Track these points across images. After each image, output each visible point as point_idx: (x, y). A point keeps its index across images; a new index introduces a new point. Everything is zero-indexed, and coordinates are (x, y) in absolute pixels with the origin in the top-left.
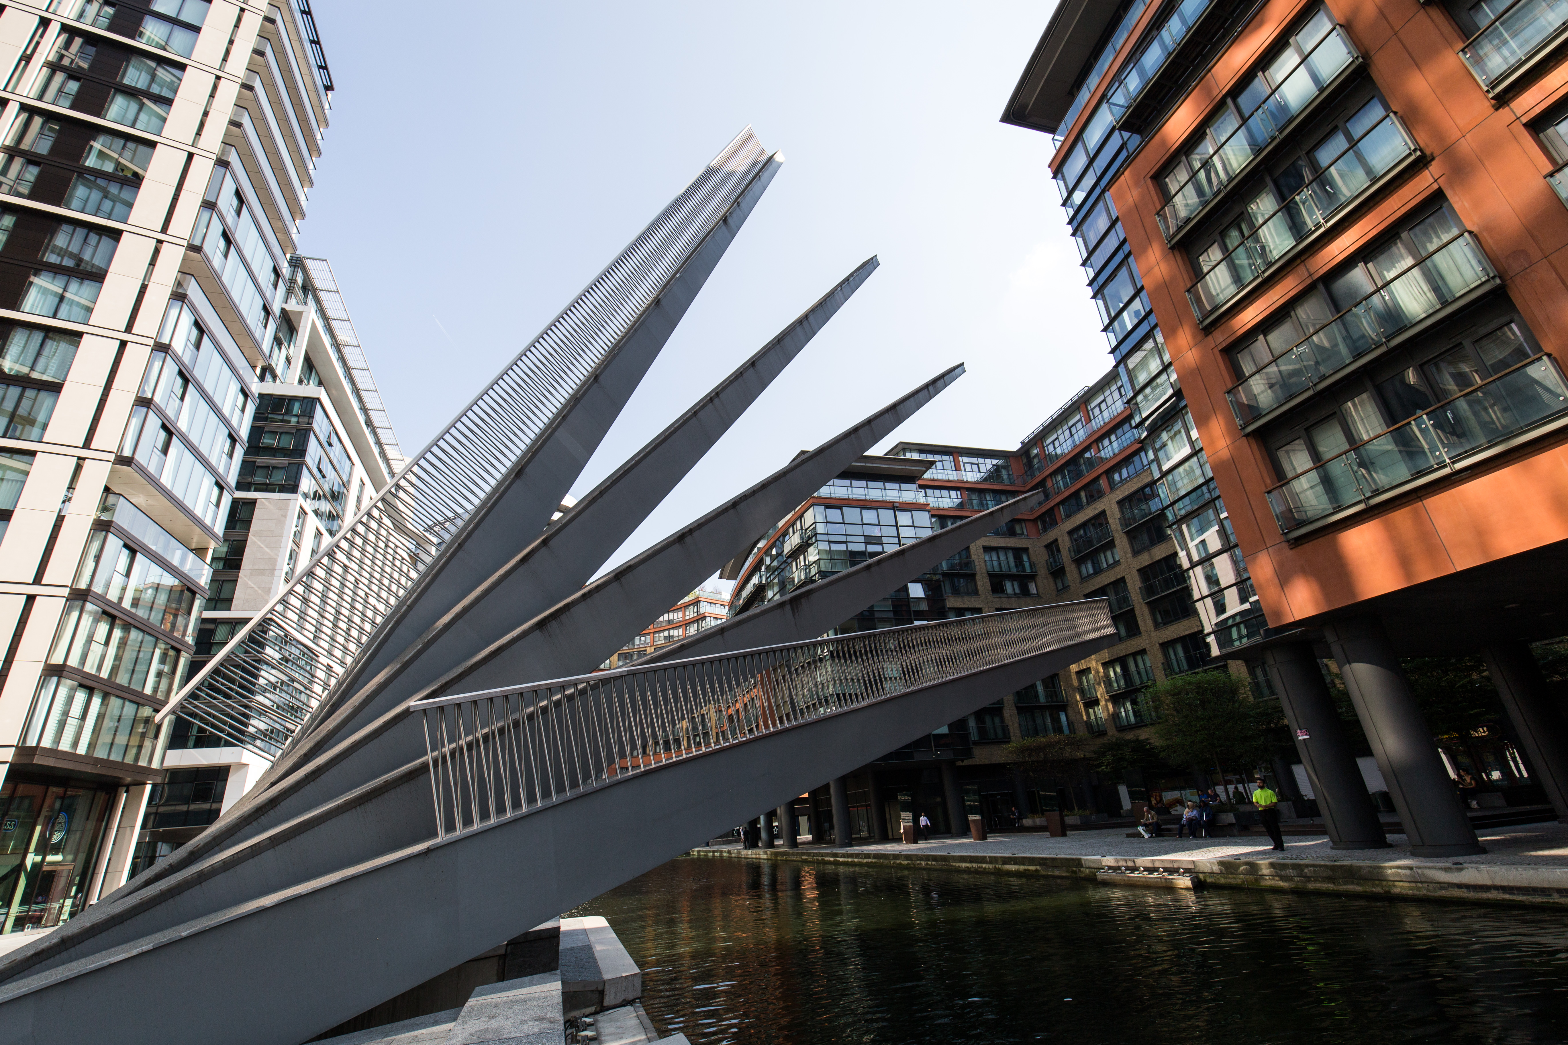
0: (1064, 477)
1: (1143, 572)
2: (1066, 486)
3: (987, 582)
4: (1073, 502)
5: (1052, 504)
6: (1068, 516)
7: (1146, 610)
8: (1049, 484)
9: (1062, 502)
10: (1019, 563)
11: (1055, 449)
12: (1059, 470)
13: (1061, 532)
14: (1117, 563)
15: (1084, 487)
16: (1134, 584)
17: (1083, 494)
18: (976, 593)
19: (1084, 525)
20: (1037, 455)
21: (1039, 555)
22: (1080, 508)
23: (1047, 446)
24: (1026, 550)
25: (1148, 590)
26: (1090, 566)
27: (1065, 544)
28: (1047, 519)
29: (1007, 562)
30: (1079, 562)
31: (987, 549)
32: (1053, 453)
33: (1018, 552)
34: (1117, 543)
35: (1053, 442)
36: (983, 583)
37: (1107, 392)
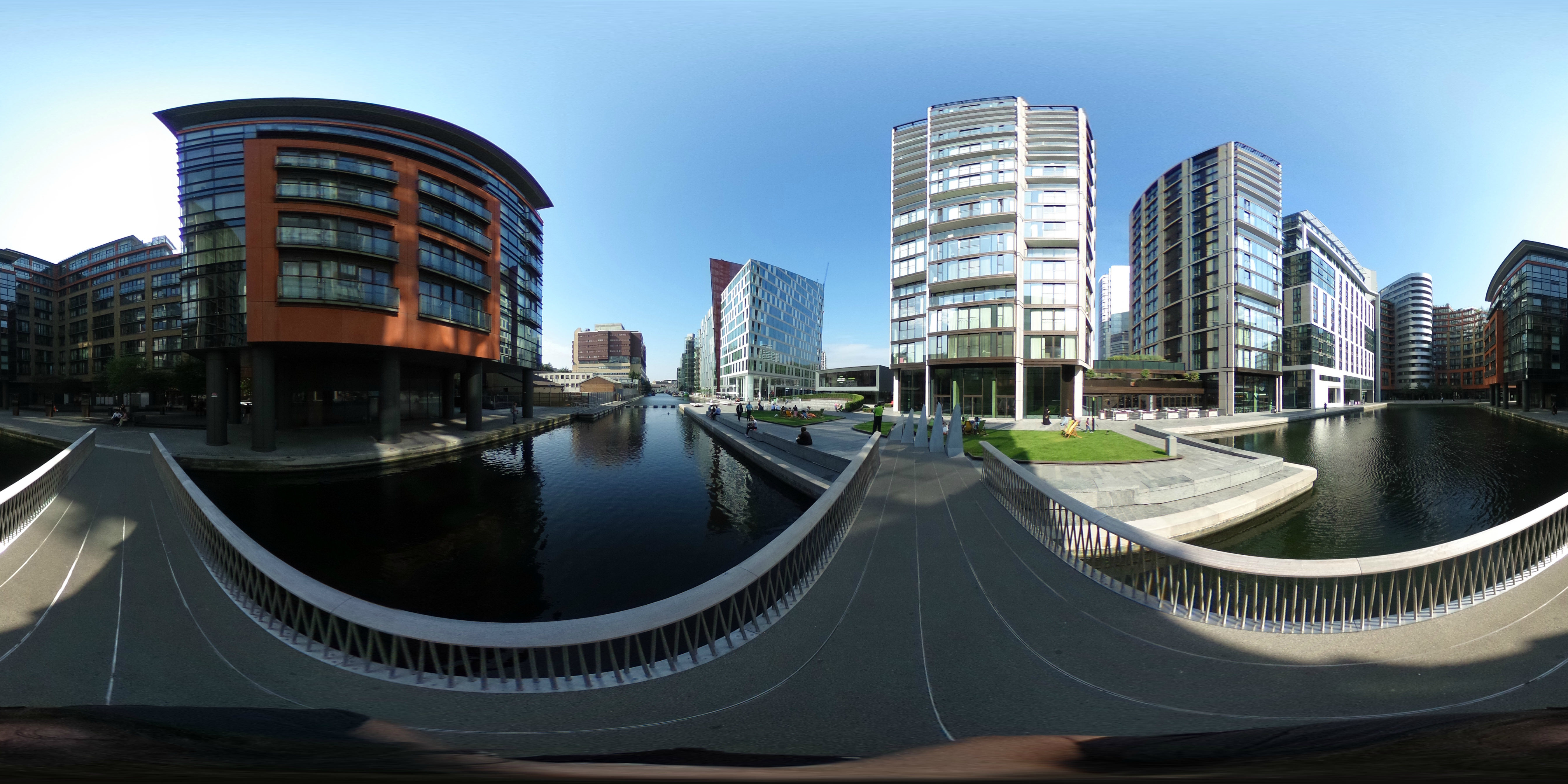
0: (73, 279)
1: (94, 318)
2: (73, 282)
3: (33, 311)
4: (75, 288)
5: (66, 286)
6: (71, 292)
7: (92, 333)
8: (67, 279)
9: (70, 287)
10: (48, 308)
12: (72, 276)
13: (67, 299)
14: (86, 313)
15: (81, 283)
16: (90, 322)
17: (79, 285)
18: (28, 315)
19: (76, 297)
20: (64, 268)
21: (56, 304)
22: (77, 290)
23: (69, 265)
24: (51, 302)
25: (95, 325)
26: (75, 312)
27: (67, 302)
28: (63, 292)
29: (43, 305)
30: (71, 310)
31: (36, 298)
32: (72, 268)
33: (48, 302)
34: (88, 306)
35: (72, 264)
36: (32, 312)
37: (101, 251)
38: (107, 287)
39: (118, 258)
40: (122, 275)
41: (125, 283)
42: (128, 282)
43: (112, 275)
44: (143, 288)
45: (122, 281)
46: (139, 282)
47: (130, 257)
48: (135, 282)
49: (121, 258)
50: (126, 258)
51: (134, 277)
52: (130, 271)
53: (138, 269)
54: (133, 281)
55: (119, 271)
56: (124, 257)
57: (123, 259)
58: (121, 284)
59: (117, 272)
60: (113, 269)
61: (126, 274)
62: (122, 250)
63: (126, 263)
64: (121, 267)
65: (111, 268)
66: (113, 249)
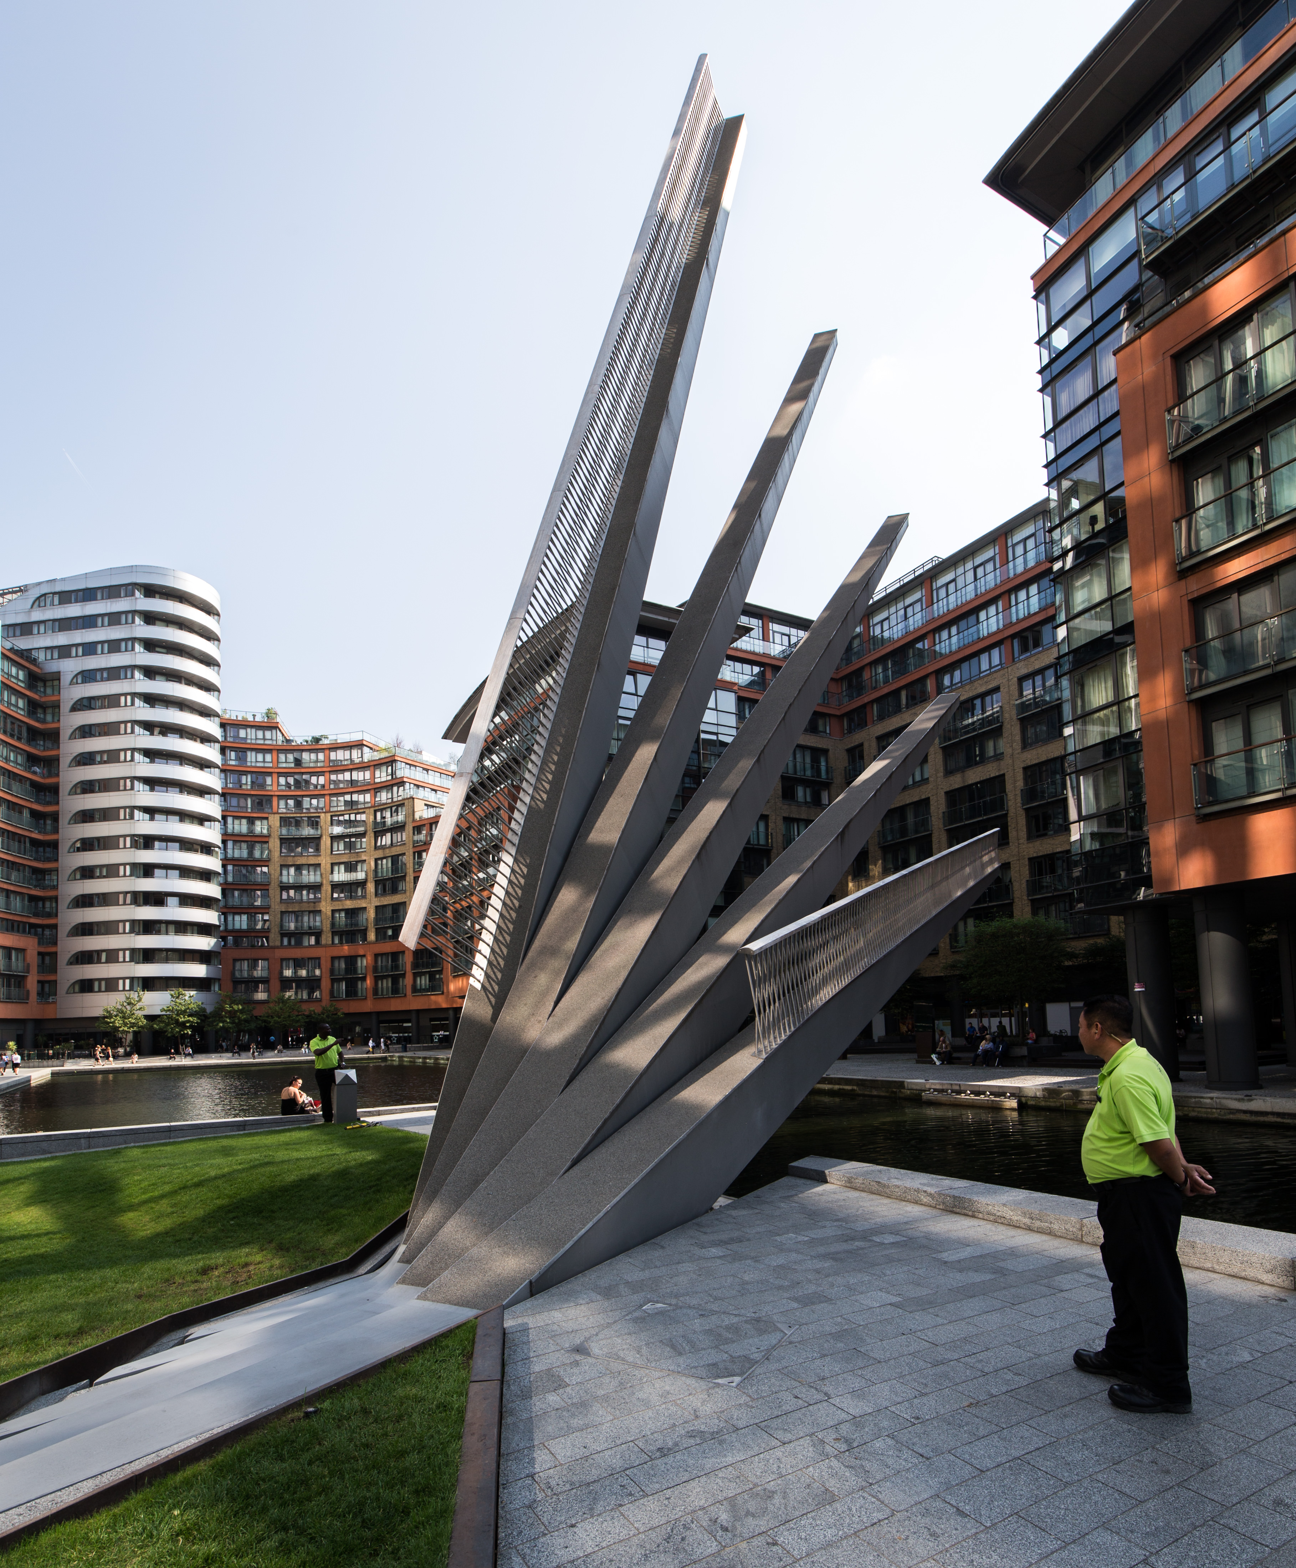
0: (885, 670)
1: (952, 796)
2: (886, 681)
5: (866, 700)
6: (882, 717)
8: (866, 675)
9: (878, 700)
10: (815, 766)
11: (882, 632)
12: (882, 660)
13: (868, 736)
14: (924, 781)
15: (906, 687)
16: (938, 807)
17: (903, 694)
20: (859, 635)
22: (898, 709)
23: (874, 626)
29: (803, 764)
32: (880, 636)
33: (817, 753)
35: (882, 622)
37: (960, 570)
38: (983, 696)
39: (1009, 592)
40: (1025, 649)
41: (1031, 675)
42: (1041, 671)
43: (995, 653)
45: (1024, 671)
49: (1017, 588)
50: (1034, 589)
55: (1013, 637)
56: (1025, 584)
57: (1022, 595)
58: (1021, 680)
59: (1008, 642)
60: (999, 631)
61: (1037, 644)
62: (1020, 561)
63: (1035, 604)
64: (1019, 621)
65: (994, 628)
66: (992, 559)
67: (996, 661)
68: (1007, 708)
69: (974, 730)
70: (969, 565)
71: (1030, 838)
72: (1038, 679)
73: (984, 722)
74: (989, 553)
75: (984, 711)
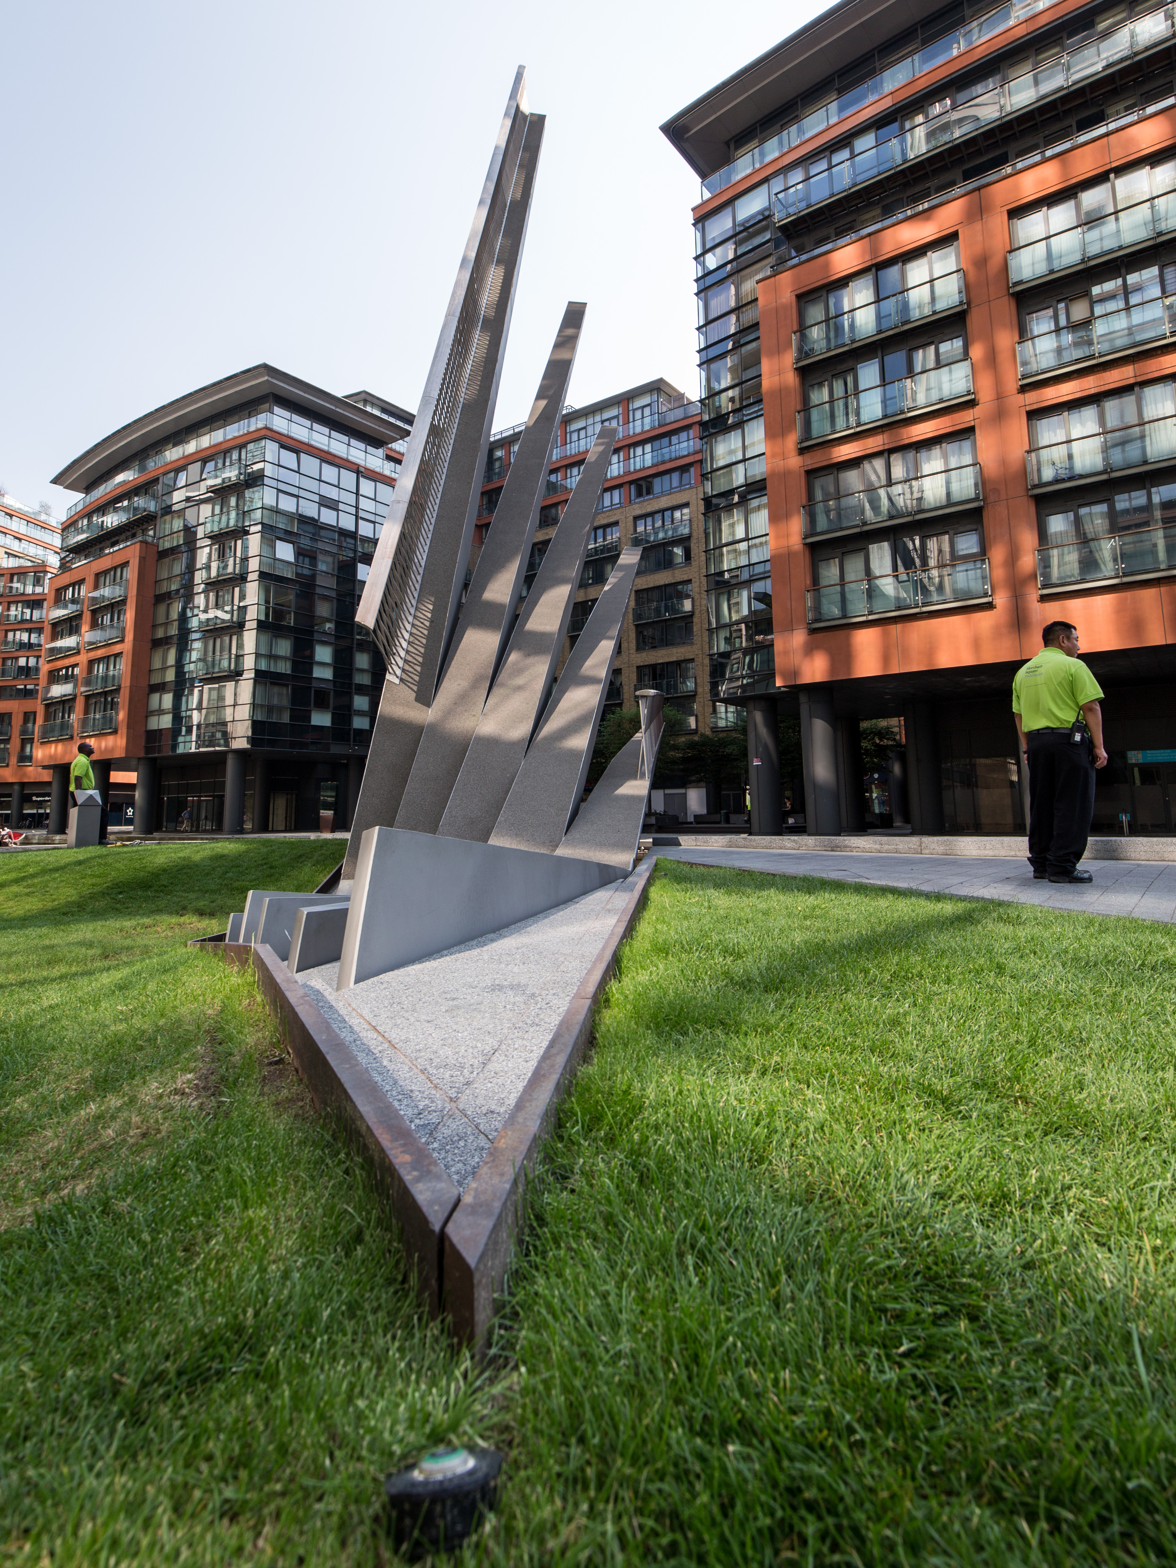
37: (590, 421)
38: (605, 527)
39: (629, 446)
40: (639, 494)
41: (644, 516)
42: (652, 514)
43: (616, 493)
44: (686, 531)
45: (638, 512)
46: (677, 514)
47: (657, 444)
48: (668, 514)
49: (636, 444)
50: (648, 448)
51: (664, 502)
52: (657, 482)
53: (675, 476)
54: (662, 511)
55: (631, 483)
56: (642, 443)
57: (639, 451)
58: (636, 518)
59: (627, 487)
60: (619, 476)
61: (648, 493)
62: (638, 423)
63: (648, 460)
64: (636, 471)
65: (615, 473)
66: (617, 417)
67: (616, 500)
68: (623, 540)
69: (596, 554)
70: (598, 418)
71: (639, 649)
72: (649, 520)
73: (605, 549)
74: (613, 412)
75: (605, 539)
